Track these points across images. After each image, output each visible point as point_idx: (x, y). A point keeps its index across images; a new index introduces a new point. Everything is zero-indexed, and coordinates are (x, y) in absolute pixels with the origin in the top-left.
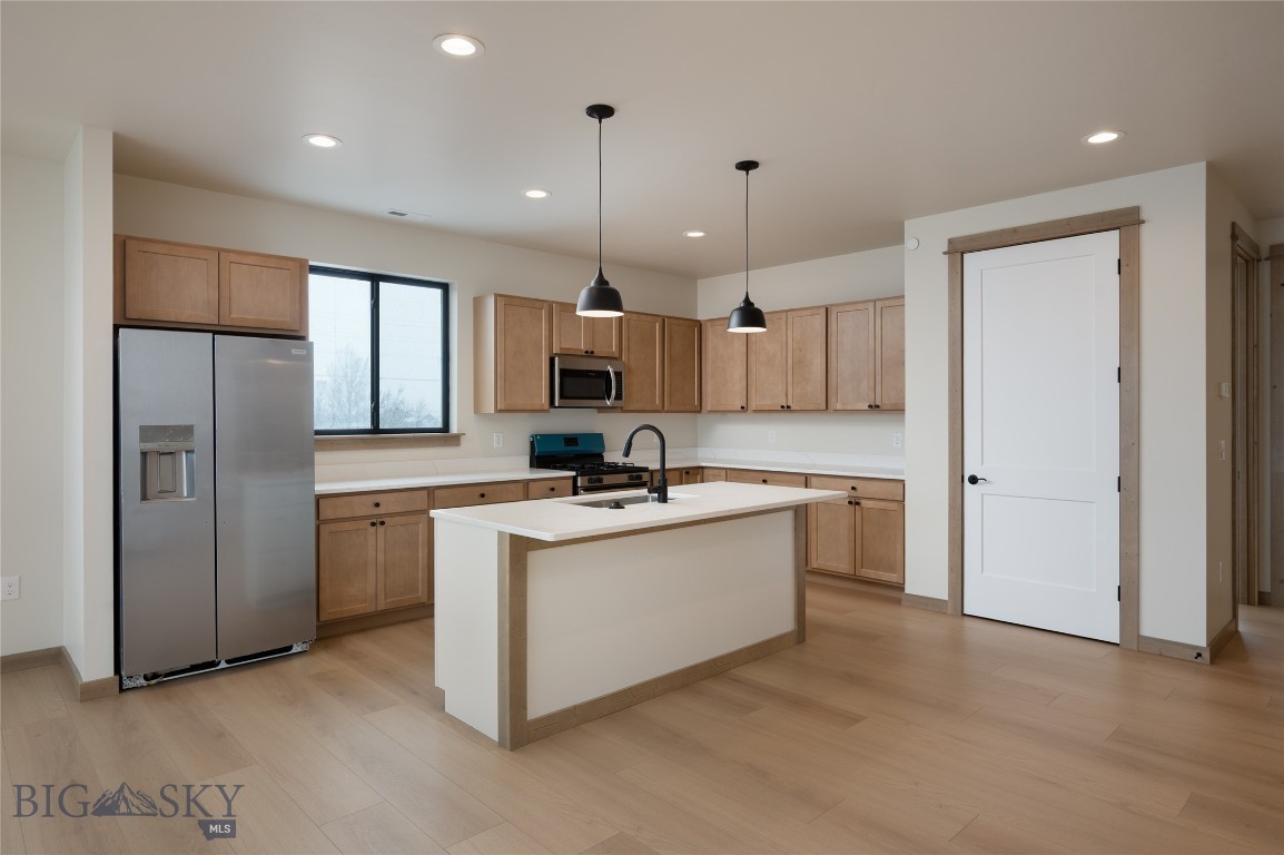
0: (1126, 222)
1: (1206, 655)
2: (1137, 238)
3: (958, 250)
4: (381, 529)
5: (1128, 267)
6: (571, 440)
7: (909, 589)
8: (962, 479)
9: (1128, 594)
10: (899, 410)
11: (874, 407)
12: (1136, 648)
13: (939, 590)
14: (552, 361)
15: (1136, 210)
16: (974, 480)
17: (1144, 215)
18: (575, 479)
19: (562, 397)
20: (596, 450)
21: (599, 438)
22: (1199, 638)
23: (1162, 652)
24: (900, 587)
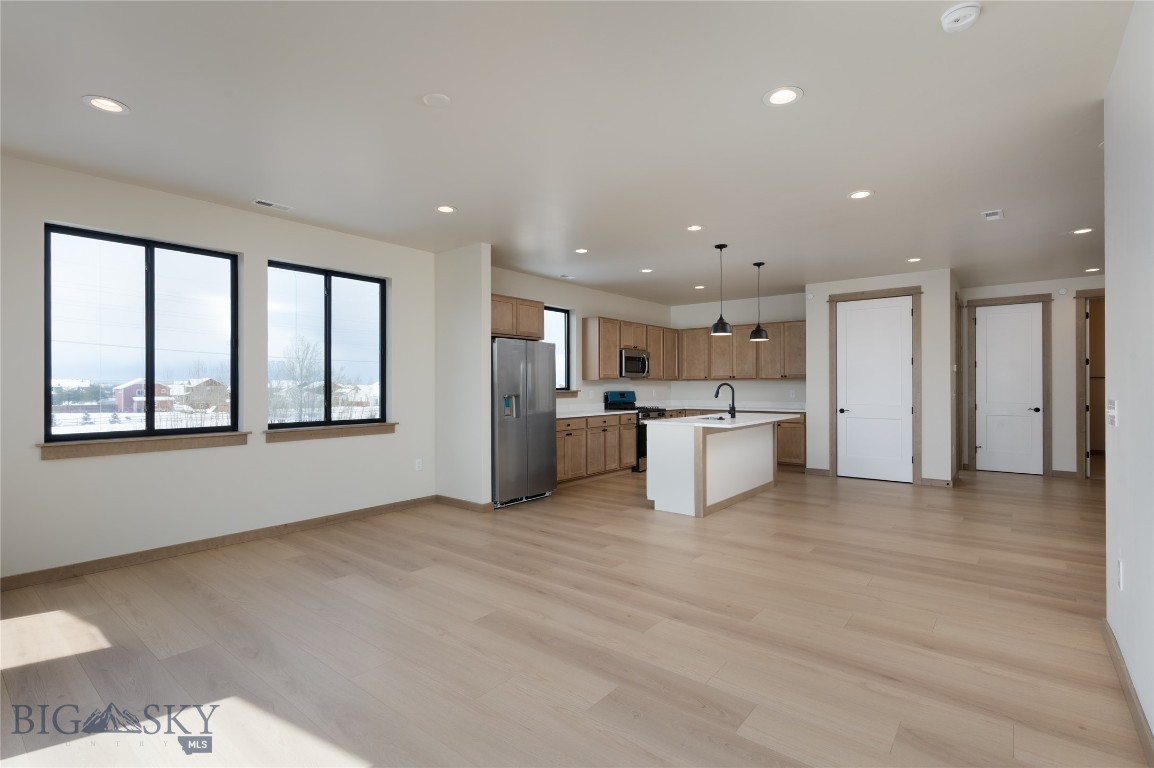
0: (915, 293)
1: (951, 484)
2: (920, 299)
3: (834, 300)
4: (569, 437)
5: (916, 312)
6: (622, 394)
7: (808, 466)
8: (835, 411)
9: (916, 460)
10: (802, 377)
11: (784, 377)
12: (920, 484)
13: (825, 465)
14: (621, 352)
15: (919, 288)
16: (842, 411)
17: (923, 290)
18: (637, 414)
19: (626, 371)
20: (631, 400)
21: (633, 393)
22: (948, 477)
23: (932, 484)
24: (804, 466)
